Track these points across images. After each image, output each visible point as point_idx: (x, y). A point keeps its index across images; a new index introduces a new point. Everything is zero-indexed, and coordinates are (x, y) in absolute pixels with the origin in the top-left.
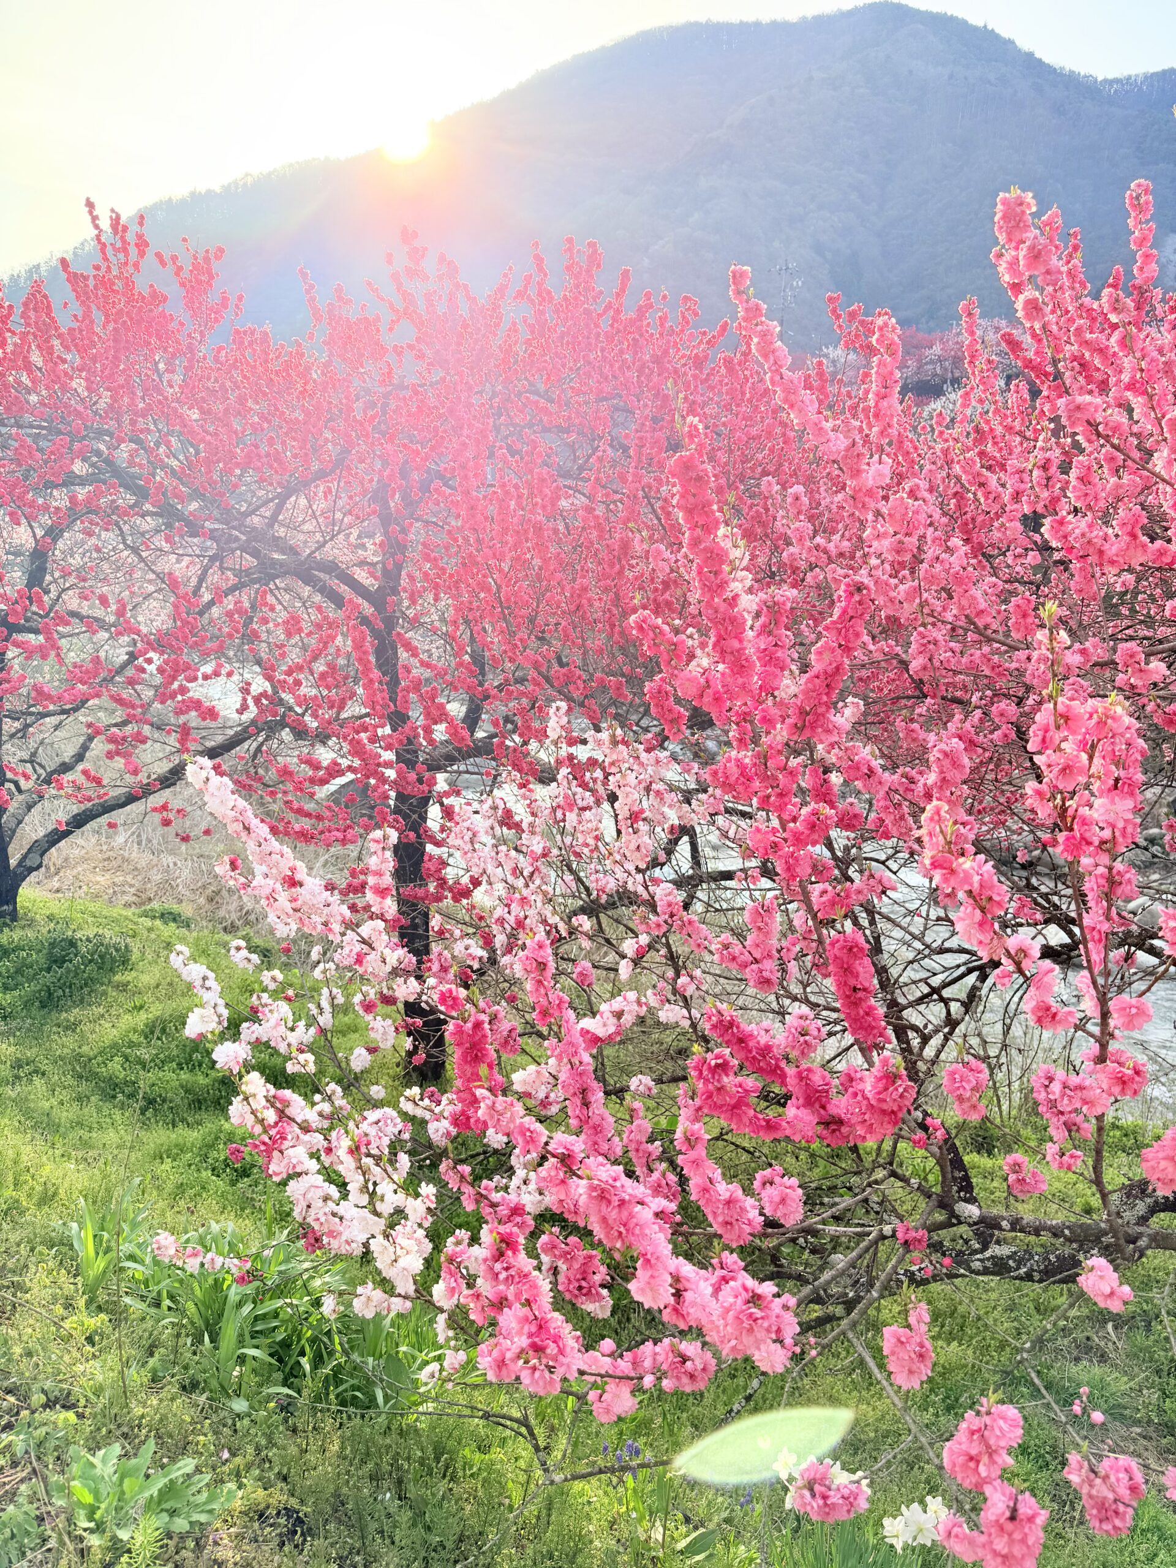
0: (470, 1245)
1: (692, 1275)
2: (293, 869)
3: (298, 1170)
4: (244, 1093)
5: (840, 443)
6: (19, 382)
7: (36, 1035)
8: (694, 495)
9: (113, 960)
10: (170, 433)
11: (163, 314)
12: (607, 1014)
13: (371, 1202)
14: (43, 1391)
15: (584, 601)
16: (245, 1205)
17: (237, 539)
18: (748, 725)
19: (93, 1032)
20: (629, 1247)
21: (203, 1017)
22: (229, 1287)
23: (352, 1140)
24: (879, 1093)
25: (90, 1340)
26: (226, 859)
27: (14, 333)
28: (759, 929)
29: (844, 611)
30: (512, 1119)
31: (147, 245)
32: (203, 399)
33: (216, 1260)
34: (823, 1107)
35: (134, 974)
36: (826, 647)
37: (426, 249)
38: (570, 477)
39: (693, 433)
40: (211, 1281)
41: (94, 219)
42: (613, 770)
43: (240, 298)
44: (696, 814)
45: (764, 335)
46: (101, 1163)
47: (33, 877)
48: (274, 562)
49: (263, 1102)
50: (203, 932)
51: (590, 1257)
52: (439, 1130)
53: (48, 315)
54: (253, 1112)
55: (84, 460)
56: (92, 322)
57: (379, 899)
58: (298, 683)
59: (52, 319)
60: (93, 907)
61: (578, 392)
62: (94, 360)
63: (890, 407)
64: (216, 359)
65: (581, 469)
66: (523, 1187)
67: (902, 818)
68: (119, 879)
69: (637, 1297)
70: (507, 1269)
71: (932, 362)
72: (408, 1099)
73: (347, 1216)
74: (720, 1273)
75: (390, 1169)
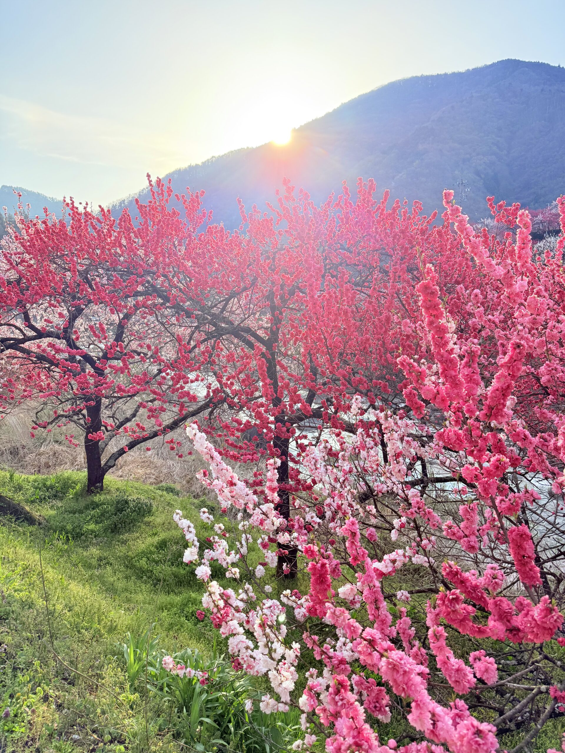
0: (317, 677)
1: (442, 714)
2: (232, 477)
3: (234, 632)
4: (209, 591)
5: (500, 271)
6: (116, 253)
7: (109, 545)
8: (430, 301)
9: (145, 511)
10: (179, 272)
11: (177, 221)
12: (388, 561)
13: (270, 653)
14: (110, 734)
15: (367, 345)
16: (200, 637)
17: (207, 318)
18: (460, 414)
19: (134, 545)
20: (409, 696)
21: (191, 553)
22: (196, 683)
23: (261, 620)
24: (543, 618)
25: (131, 708)
26: (202, 471)
27: (115, 231)
28: (468, 519)
29: (511, 358)
30: (344, 620)
31: (172, 191)
32: (194, 258)
33: (192, 672)
34: (509, 621)
35: (153, 517)
36: (502, 375)
37: (293, 187)
38: (359, 286)
39: (429, 271)
40: (187, 680)
41: (150, 181)
42: (386, 431)
43: (211, 213)
44: (427, 452)
45: (461, 222)
46: (135, 610)
47: (111, 470)
48: (223, 328)
49: (219, 597)
50: (183, 498)
51: (381, 690)
52: (300, 613)
53: (129, 223)
54: (214, 601)
55: (143, 285)
56: (148, 225)
57: (271, 493)
58: (232, 384)
59: (131, 224)
60: (136, 485)
61: (363, 248)
62: (148, 242)
63: (526, 253)
64: (200, 239)
65: (364, 282)
66: (344, 647)
67: (543, 461)
68: (148, 471)
69: (412, 724)
70: (342, 700)
71: (537, 223)
72: (285, 596)
73: (257, 658)
74: (455, 711)
75: (277, 633)
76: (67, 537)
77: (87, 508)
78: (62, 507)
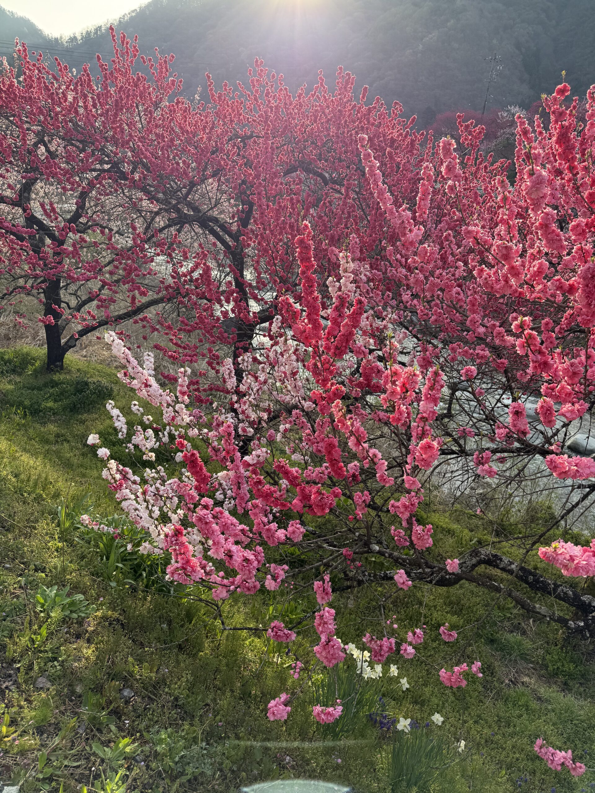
2: (147, 380)
3: (126, 498)
4: (108, 467)
7: (67, 423)
9: (105, 394)
12: (254, 456)
13: (150, 513)
14: (35, 565)
25: (57, 551)
26: (123, 371)
31: (137, 51)
34: (309, 501)
41: (113, 36)
43: (181, 82)
47: (72, 350)
49: (116, 472)
54: (111, 474)
57: (182, 396)
60: (99, 367)
76: (25, 412)
77: (46, 385)
78: (20, 382)
